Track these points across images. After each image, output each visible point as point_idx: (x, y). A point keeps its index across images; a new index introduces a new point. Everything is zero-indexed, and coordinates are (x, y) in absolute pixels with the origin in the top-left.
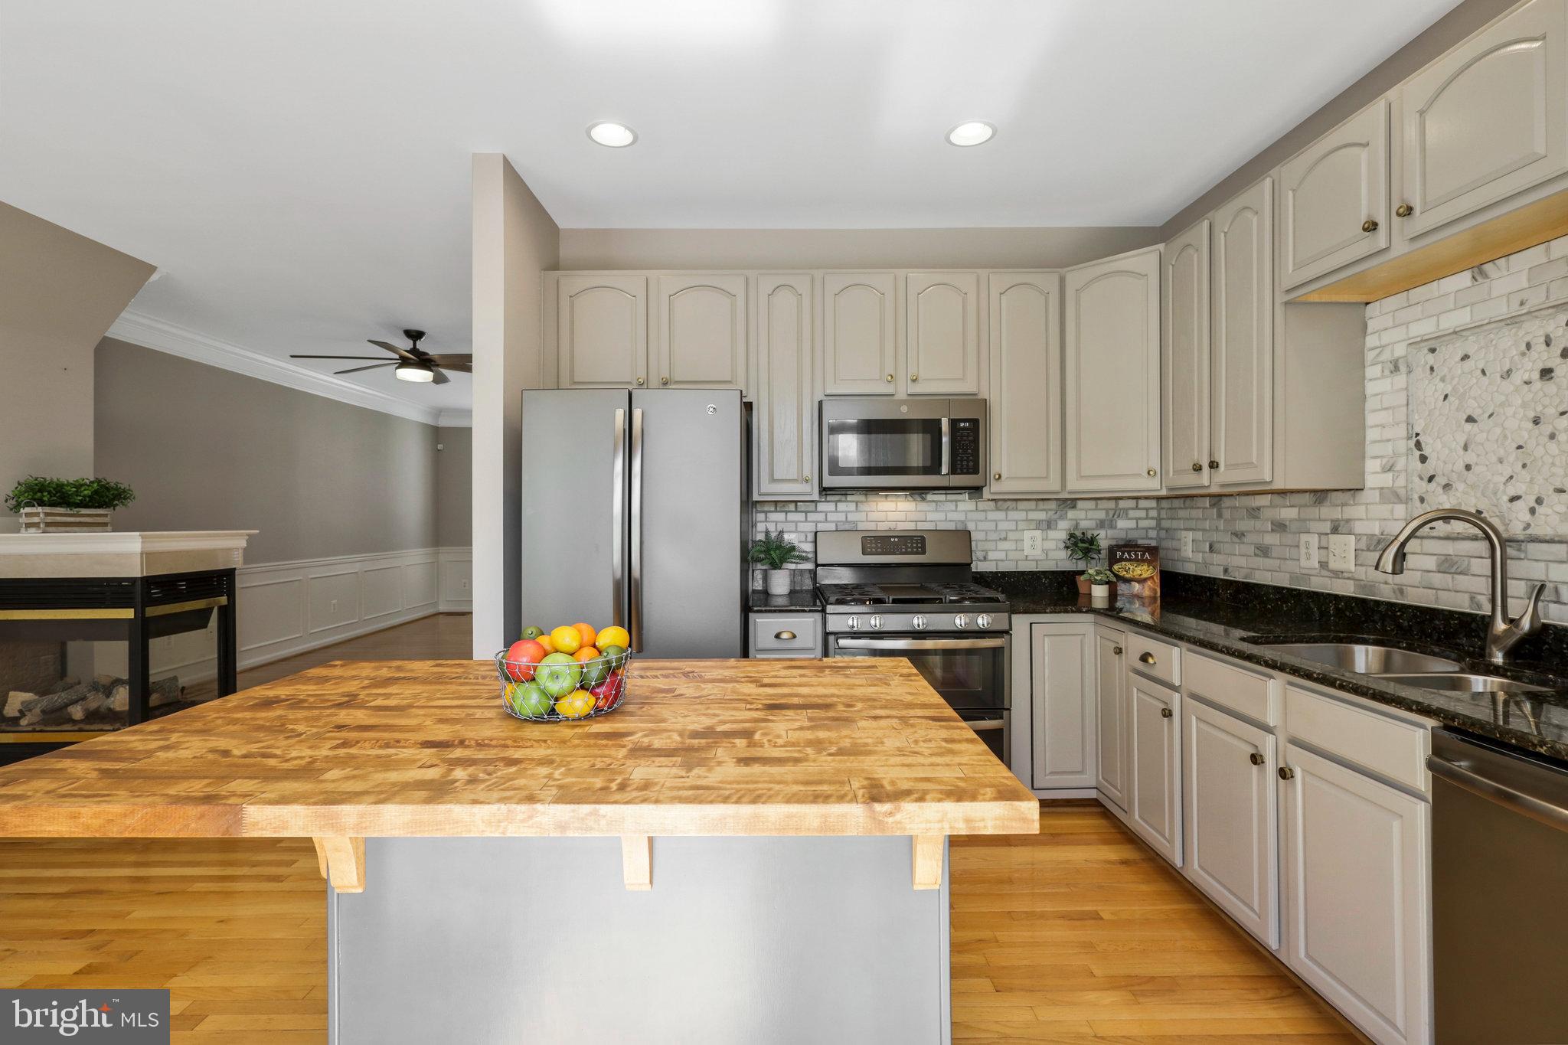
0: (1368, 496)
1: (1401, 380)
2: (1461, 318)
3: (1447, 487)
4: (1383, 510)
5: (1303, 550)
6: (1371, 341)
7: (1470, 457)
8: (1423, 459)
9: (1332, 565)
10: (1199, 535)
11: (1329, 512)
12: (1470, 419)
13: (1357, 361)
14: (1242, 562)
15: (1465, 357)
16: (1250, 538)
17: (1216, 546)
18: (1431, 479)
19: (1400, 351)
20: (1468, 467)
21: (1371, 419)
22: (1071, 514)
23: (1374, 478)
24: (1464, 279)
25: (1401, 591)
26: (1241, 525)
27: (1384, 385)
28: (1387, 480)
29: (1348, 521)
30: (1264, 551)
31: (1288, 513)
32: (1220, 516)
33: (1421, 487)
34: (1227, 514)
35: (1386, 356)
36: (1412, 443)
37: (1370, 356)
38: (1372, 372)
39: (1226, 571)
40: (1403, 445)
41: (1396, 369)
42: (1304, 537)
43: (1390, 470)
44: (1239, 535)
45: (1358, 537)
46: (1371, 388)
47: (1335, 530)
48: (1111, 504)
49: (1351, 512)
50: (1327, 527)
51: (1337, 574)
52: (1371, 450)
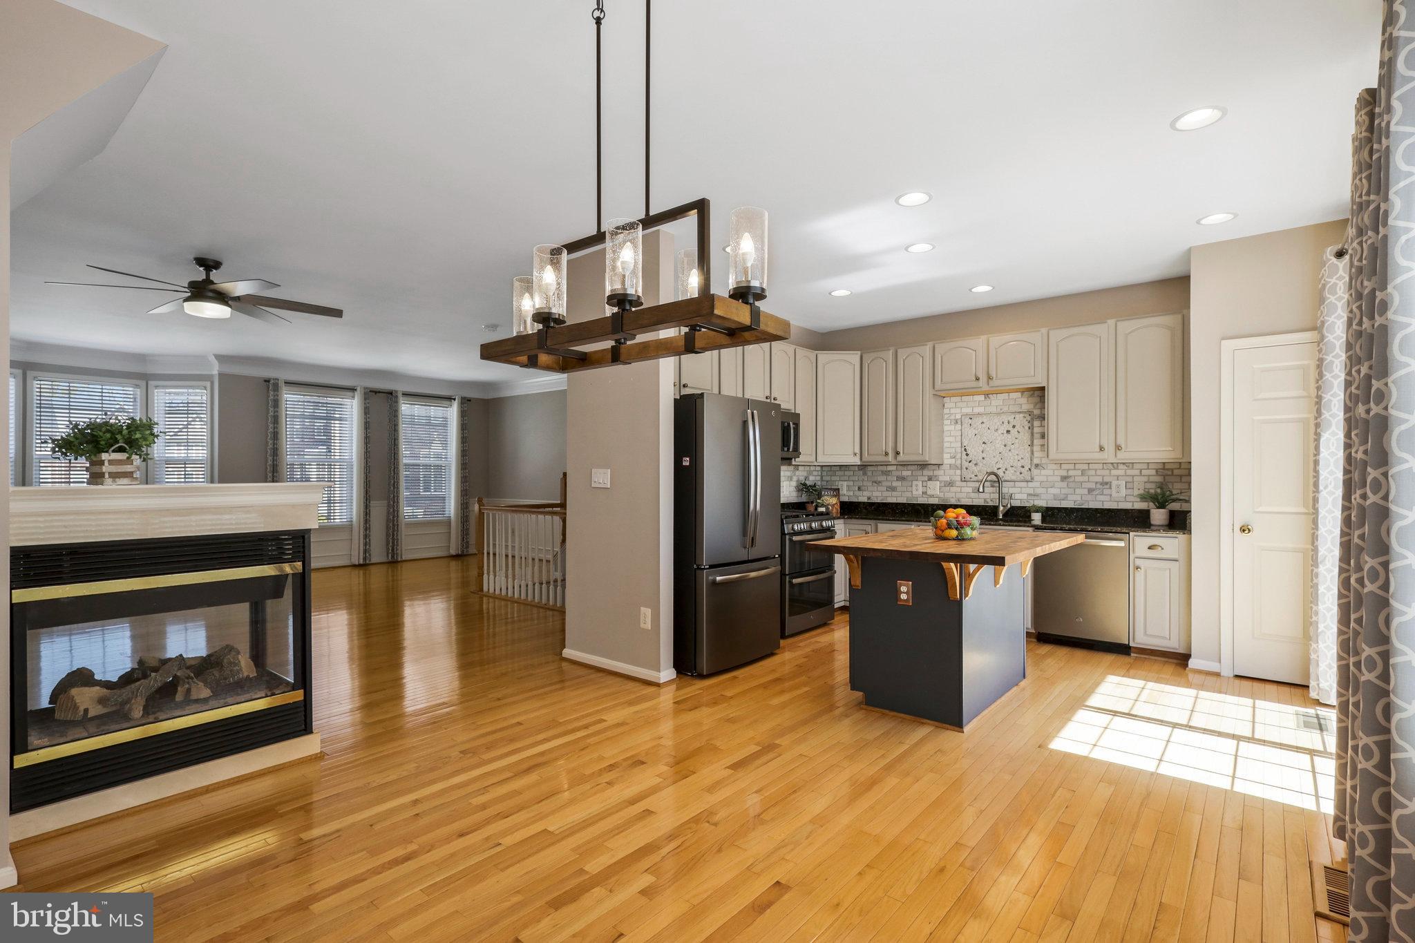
0: (945, 467)
1: (958, 427)
2: (981, 410)
3: (976, 464)
4: (952, 472)
5: (914, 487)
6: (946, 411)
7: (984, 455)
8: (967, 455)
9: (928, 493)
10: (851, 483)
11: (926, 472)
12: (984, 443)
13: (941, 418)
14: (879, 494)
15: (983, 423)
16: (884, 484)
17: (863, 488)
18: (970, 462)
19: (958, 417)
20: (983, 458)
21: (946, 439)
22: (797, 473)
23: (947, 460)
24: (982, 398)
25: (959, 500)
26: (879, 479)
27: (952, 427)
28: (953, 461)
29: (936, 476)
30: (893, 489)
31: (906, 473)
32: (865, 474)
33: (966, 464)
34: (869, 474)
35: (953, 417)
36: (963, 449)
37: (946, 416)
38: (946, 422)
39: (869, 498)
40: (959, 450)
41: (957, 422)
42: (915, 483)
43: (954, 458)
44: (878, 483)
45: (941, 482)
46: (946, 428)
47: (930, 479)
48: (808, 468)
49: (936, 473)
50: (926, 479)
51: (932, 496)
52: (946, 450)
